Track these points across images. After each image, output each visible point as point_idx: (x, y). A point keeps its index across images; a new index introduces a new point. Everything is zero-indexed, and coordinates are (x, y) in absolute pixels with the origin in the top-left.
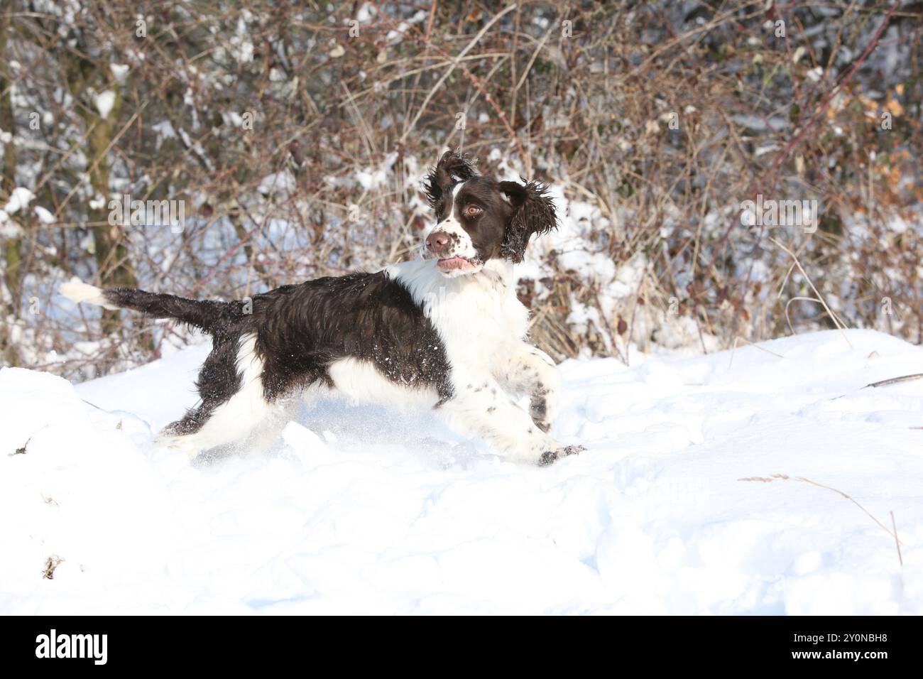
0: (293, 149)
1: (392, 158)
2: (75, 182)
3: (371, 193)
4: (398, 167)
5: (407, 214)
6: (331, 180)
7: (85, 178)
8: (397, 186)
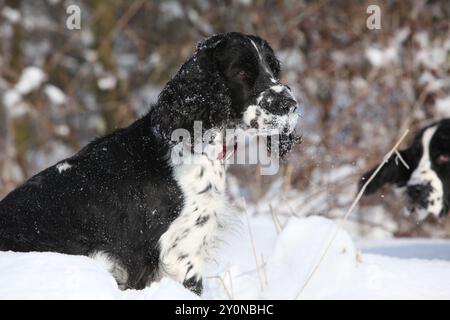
0: (302, 28)
1: (402, 35)
2: (81, 60)
3: (382, 71)
4: (409, 45)
5: (418, 90)
6: (339, 57)
7: (91, 56)
8: (408, 62)
